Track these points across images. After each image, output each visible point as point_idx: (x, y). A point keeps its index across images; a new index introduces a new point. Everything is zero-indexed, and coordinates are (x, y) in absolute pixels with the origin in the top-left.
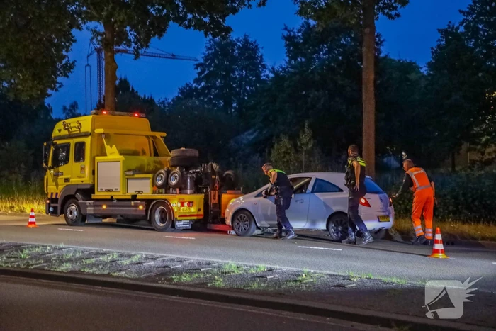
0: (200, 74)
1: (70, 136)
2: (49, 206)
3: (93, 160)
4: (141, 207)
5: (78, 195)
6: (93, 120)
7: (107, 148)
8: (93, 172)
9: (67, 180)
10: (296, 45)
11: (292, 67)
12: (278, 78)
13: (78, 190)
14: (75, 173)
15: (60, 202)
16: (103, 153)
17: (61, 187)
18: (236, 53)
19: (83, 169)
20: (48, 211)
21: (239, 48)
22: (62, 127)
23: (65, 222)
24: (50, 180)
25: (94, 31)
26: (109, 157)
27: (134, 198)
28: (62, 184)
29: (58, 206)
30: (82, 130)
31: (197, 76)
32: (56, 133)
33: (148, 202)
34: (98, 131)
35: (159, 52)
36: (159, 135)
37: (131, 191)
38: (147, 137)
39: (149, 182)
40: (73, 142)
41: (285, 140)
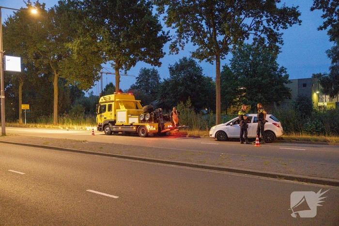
0: (137, 81)
1: (106, 102)
2: (98, 128)
3: (115, 111)
4: (134, 128)
5: (109, 124)
6: (115, 96)
7: (121, 106)
8: (115, 115)
9: (105, 118)
10: (173, 71)
11: (172, 78)
12: (166, 82)
13: (110, 122)
14: (108, 116)
15: (102, 126)
16: (119, 108)
17: (103, 121)
18: (150, 74)
19: (111, 114)
20: (98, 130)
21: (151, 72)
22: (103, 99)
23: (104, 133)
24: (99, 118)
25: (112, 64)
26: (121, 109)
27: (132, 125)
28: (103, 120)
29: (101, 128)
30: (111, 100)
32: (100, 101)
33: (137, 126)
34: (117, 100)
36: (138, 101)
37: (130, 122)
38: (134, 102)
39: (137, 119)
40: (107, 104)
41: (182, 103)
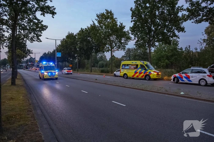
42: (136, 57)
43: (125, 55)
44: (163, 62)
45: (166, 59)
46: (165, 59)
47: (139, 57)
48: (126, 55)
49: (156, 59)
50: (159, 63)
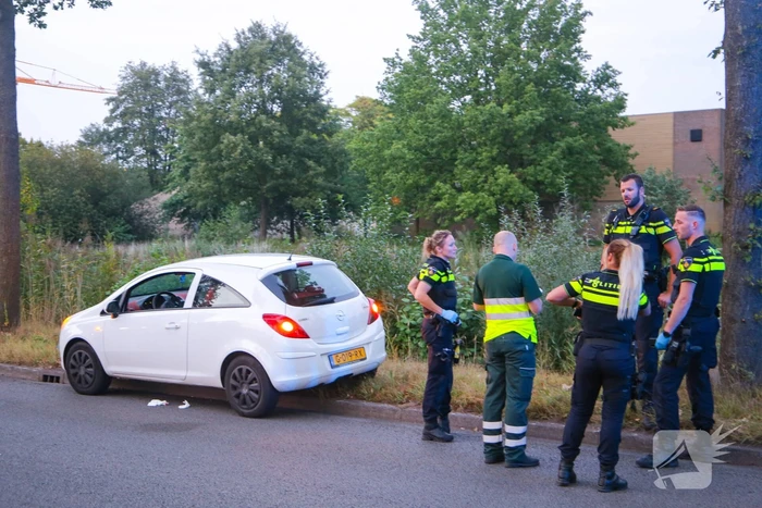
0: (113, 111)
18: (161, 85)
31: (108, 115)
35: (81, 83)
42: (228, 138)
43: (108, 121)
44: (474, 189)
45: (494, 160)
46: (485, 155)
47: (254, 140)
48: (117, 124)
49: (409, 156)
50: (438, 198)
